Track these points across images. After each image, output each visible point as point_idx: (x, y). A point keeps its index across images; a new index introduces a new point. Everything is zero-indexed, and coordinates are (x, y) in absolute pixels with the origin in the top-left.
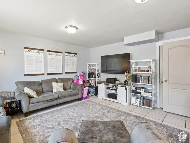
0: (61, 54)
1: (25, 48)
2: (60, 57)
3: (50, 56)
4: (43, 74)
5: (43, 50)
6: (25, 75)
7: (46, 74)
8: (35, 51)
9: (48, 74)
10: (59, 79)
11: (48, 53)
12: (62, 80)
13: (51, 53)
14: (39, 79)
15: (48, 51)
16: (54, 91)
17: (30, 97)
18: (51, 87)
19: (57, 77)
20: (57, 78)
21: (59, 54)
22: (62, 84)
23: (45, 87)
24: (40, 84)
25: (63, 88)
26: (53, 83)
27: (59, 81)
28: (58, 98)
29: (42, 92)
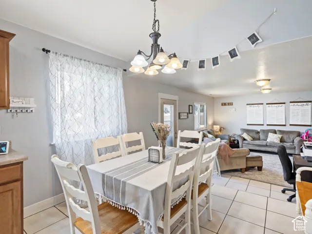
0: (283, 105)
1: (247, 104)
2: (283, 107)
3: (270, 108)
4: (263, 125)
5: (262, 104)
6: (248, 125)
7: (265, 125)
8: (255, 105)
9: (267, 125)
10: (278, 130)
12: (281, 132)
13: (270, 105)
14: (258, 128)
15: (267, 104)
16: (268, 140)
18: (267, 137)
19: (277, 128)
20: (276, 130)
21: (281, 105)
23: (262, 136)
24: (258, 133)
25: (279, 139)
26: (270, 133)
27: (277, 132)
28: (266, 146)
29: (259, 139)
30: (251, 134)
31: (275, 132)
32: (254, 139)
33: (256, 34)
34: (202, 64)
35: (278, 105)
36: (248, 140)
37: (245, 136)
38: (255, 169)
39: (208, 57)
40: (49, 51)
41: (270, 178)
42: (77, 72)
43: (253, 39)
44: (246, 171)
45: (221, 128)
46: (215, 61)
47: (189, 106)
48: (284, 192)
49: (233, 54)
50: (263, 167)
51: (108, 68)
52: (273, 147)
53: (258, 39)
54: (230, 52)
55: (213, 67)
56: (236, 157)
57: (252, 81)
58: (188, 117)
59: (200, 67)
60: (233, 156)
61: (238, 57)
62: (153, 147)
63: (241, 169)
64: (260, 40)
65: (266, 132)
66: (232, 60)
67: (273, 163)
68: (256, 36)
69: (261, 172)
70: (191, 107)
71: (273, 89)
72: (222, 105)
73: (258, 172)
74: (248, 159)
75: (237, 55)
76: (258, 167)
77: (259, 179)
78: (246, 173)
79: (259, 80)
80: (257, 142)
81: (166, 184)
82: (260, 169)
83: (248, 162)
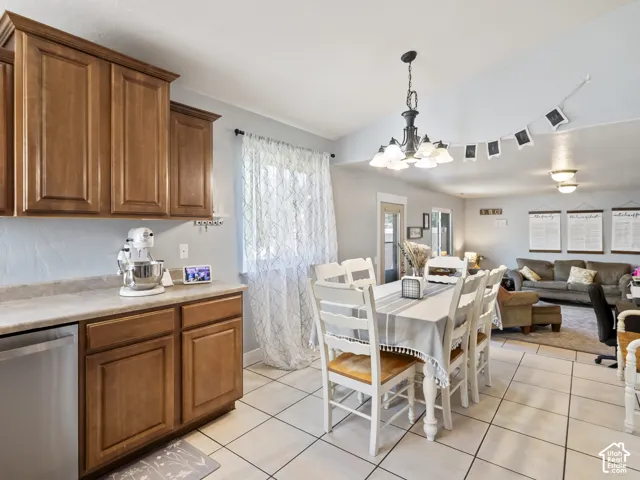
0: (600, 214)
1: (530, 213)
2: (598, 219)
3: (573, 221)
4: (560, 252)
5: (559, 212)
6: (531, 251)
7: (565, 252)
8: (545, 215)
9: (569, 252)
10: (589, 262)
11: (569, 215)
12: (594, 265)
13: (574, 215)
14: (551, 258)
15: (568, 212)
16: (569, 281)
17: (525, 279)
18: (568, 274)
19: (586, 258)
20: (586, 260)
21: (594, 214)
22: (593, 272)
23: (557, 273)
24: (550, 266)
25: (590, 279)
26: (573, 268)
27: (588, 266)
28: (567, 290)
29: (553, 279)
30: (537, 270)
31: (582, 265)
32: (543, 278)
33: (559, 111)
34: (470, 152)
35: (590, 214)
36: (532, 279)
37: (526, 271)
38: (547, 329)
39: (481, 140)
40: (242, 133)
41: (574, 343)
42: (274, 163)
43: (555, 117)
44: (531, 331)
45: (479, 257)
46: (493, 148)
47: (424, 215)
48: (598, 361)
49: (522, 138)
50: (562, 326)
51: (310, 153)
52: (580, 292)
53: (561, 119)
54: (517, 135)
55: (490, 157)
56: (514, 307)
57: (544, 172)
58: (422, 236)
59: (468, 156)
60: (511, 303)
61: (531, 143)
62: (406, 277)
63: (522, 328)
64: (566, 120)
65: (566, 266)
66: (521, 147)
67: (580, 320)
68: (558, 114)
69: (558, 334)
70: (426, 217)
71: (582, 185)
72: (481, 213)
73: (552, 334)
74: (535, 311)
75: (528, 141)
76: (553, 325)
77: (556, 343)
78: (533, 334)
79: (557, 172)
80: (550, 284)
81: (447, 318)
82: (556, 328)
83: (536, 316)
